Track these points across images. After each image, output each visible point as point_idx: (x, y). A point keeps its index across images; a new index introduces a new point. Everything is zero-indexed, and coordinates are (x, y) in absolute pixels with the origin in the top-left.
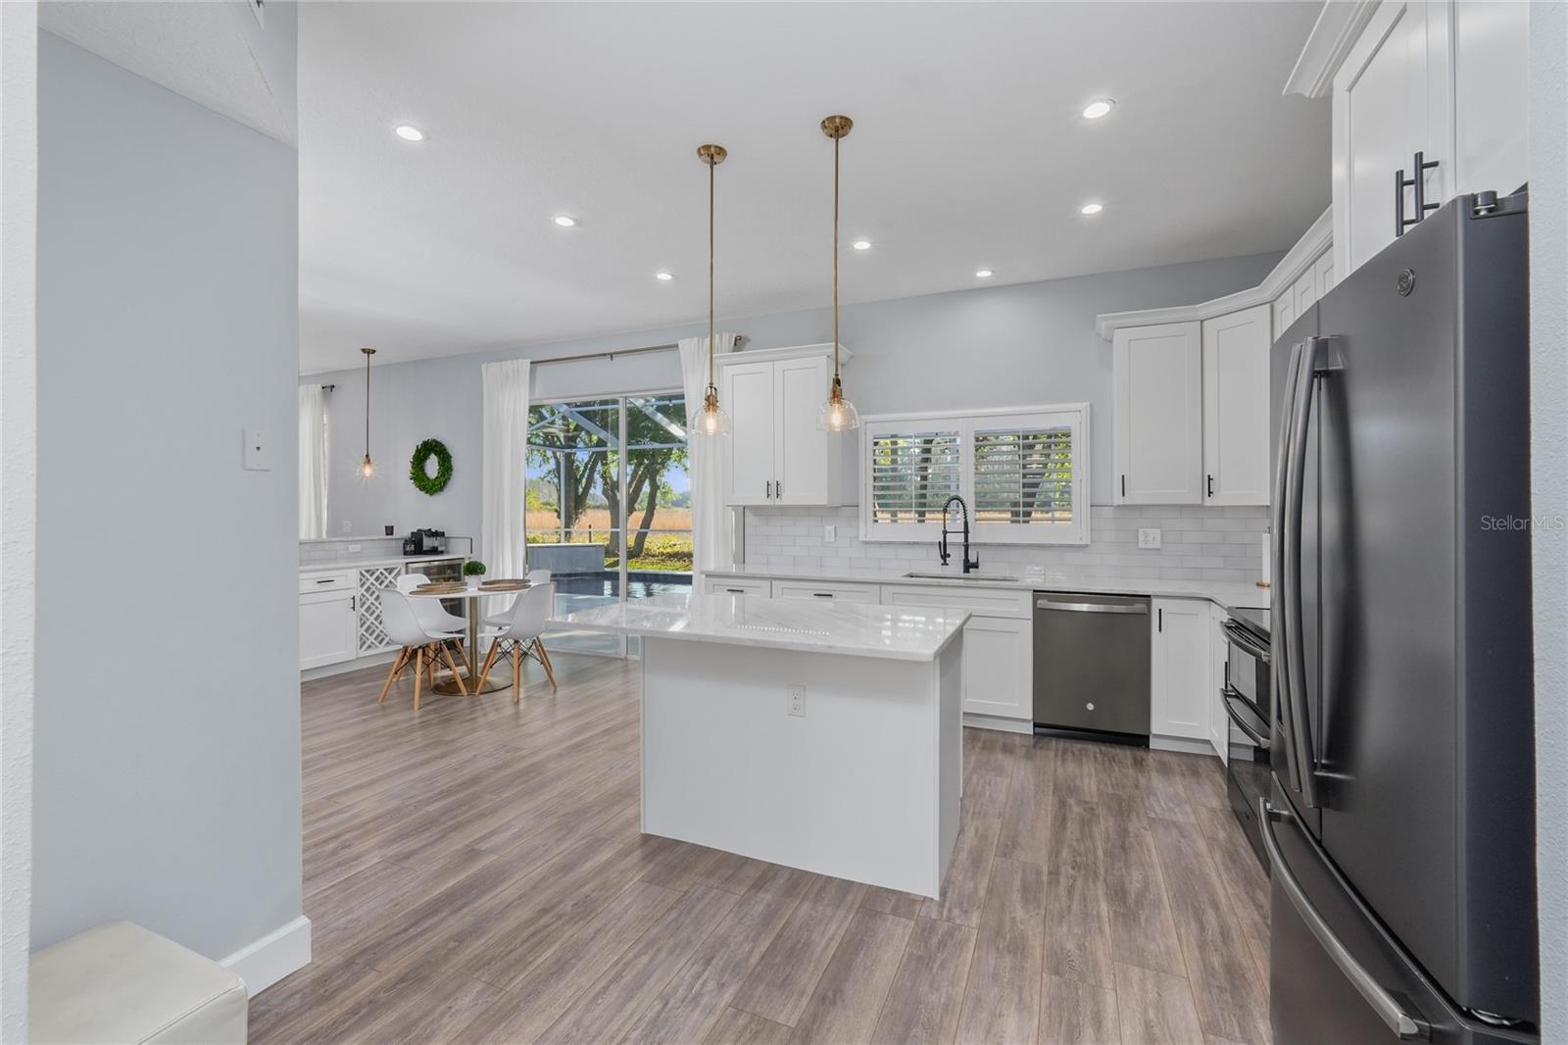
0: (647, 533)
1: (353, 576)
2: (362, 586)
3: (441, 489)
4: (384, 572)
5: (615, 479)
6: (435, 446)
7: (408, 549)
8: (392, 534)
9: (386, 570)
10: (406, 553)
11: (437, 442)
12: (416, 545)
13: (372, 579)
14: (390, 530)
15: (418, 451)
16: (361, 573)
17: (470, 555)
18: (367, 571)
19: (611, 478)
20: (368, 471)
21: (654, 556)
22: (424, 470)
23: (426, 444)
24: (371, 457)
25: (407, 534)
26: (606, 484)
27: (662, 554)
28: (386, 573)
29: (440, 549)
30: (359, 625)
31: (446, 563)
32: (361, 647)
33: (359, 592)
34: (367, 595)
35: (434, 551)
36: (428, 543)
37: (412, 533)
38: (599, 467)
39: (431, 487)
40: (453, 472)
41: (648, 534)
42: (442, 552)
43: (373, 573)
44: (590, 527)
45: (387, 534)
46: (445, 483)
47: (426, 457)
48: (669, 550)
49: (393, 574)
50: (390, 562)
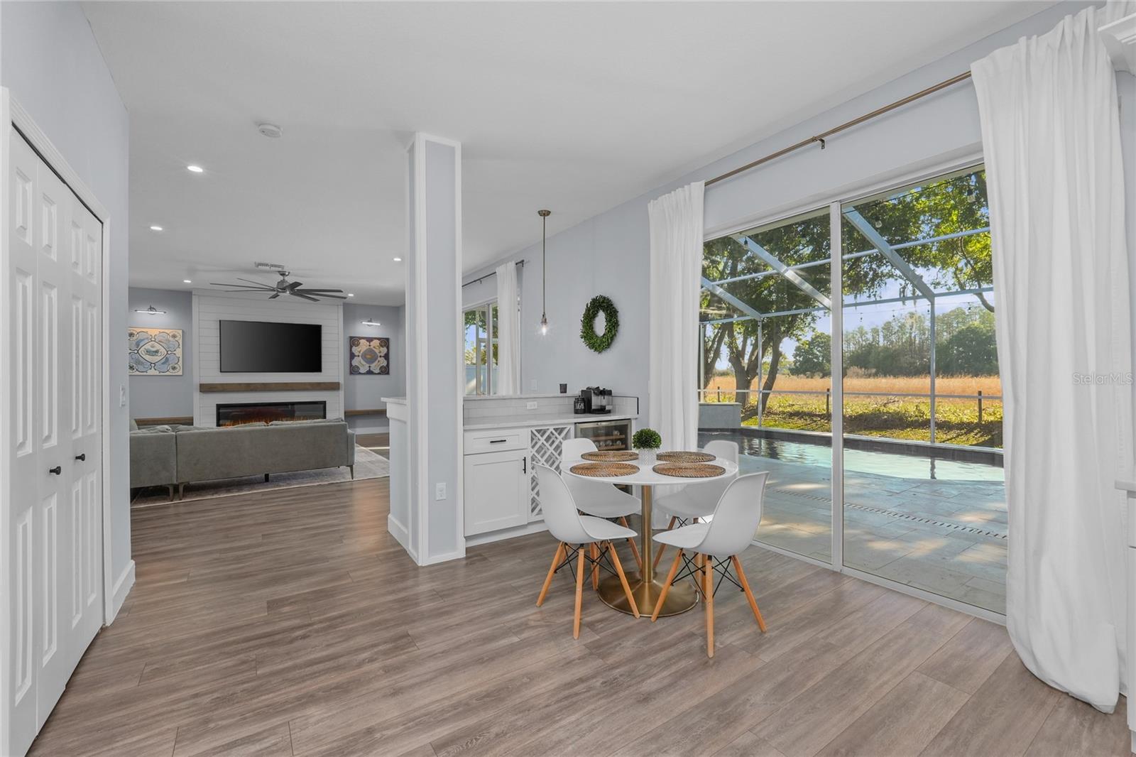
0: (769, 393)
1: (525, 434)
2: (533, 447)
3: (609, 345)
4: (554, 432)
5: (740, 348)
6: (603, 302)
7: (578, 407)
8: (565, 392)
9: (556, 430)
10: (576, 412)
11: (604, 298)
12: (585, 404)
13: (543, 440)
14: (564, 388)
15: (588, 310)
16: (532, 432)
17: (637, 416)
18: (539, 431)
19: (737, 348)
20: (544, 330)
21: (776, 414)
22: (593, 328)
23: (594, 301)
24: (547, 316)
25: (577, 392)
26: (732, 352)
27: (783, 413)
28: (556, 434)
29: (607, 408)
30: (530, 488)
31: (613, 424)
32: (533, 510)
33: (529, 452)
34: (539, 457)
35: (602, 410)
36: (596, 401)
37: (582, 391)
38: (726, 339)
39: (599, 344)
40: (620, 327)
41: (771, 396)
42: (609, 412)
43: (545, 432)
44: (719, 388)
45: (561, 392)
46: (612, 339)
47: (595, 315)
48: (789, 409)
49: (563, 434)
50: (559, 422)
